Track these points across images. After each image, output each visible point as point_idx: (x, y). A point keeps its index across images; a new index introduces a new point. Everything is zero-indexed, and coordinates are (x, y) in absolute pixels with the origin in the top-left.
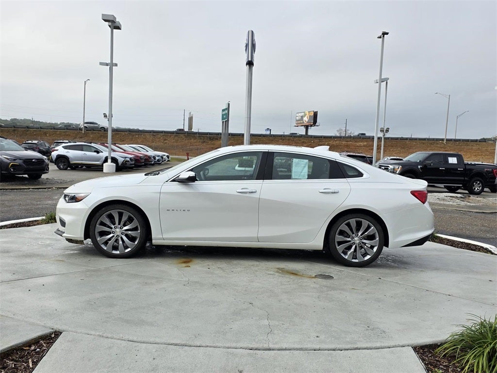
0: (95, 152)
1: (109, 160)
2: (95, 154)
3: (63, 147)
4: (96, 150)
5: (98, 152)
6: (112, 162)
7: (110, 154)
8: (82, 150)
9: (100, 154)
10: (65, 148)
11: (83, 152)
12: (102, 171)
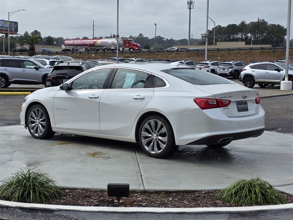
0: (276, 70)
1: (286, 78)
2: (276, 72)
3: (250, 67)
4: (277, 68)
5: (279, 70)
6: (289, 80)
7: (287, 72)
8: (266, 69)
9: (281, 72)
10: (252, 67)
11: (266, 71)
12: (280, 88)
